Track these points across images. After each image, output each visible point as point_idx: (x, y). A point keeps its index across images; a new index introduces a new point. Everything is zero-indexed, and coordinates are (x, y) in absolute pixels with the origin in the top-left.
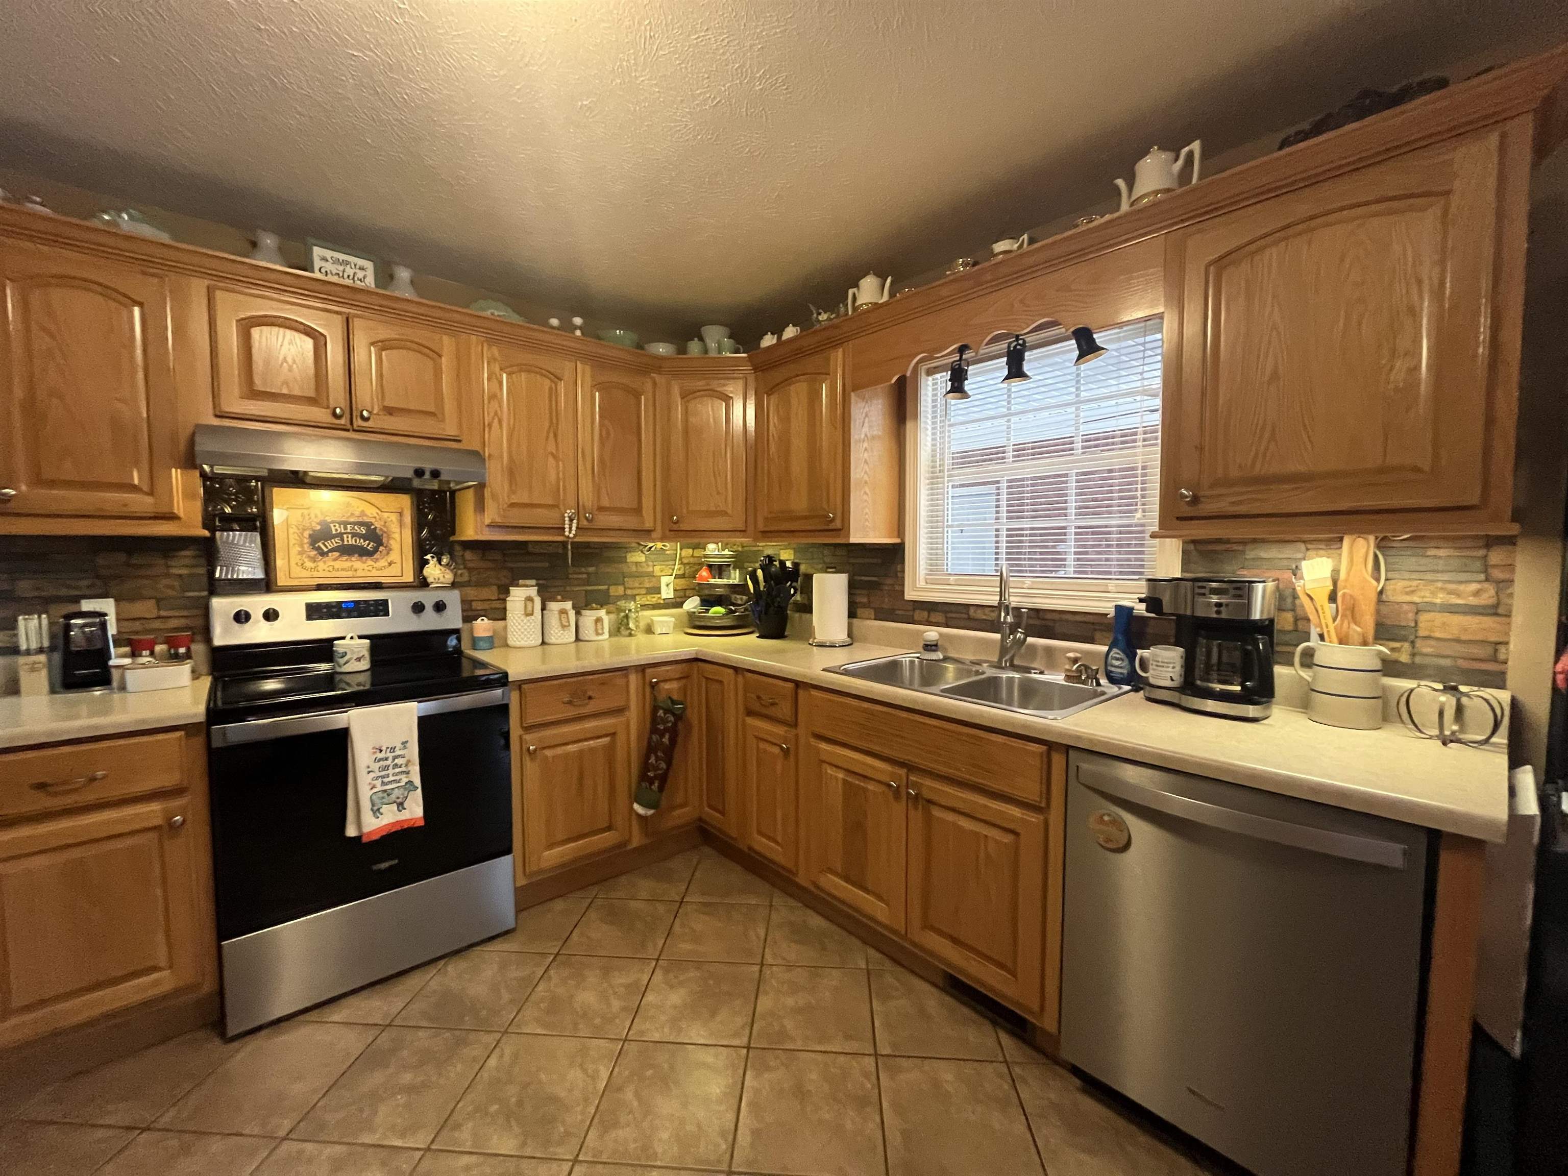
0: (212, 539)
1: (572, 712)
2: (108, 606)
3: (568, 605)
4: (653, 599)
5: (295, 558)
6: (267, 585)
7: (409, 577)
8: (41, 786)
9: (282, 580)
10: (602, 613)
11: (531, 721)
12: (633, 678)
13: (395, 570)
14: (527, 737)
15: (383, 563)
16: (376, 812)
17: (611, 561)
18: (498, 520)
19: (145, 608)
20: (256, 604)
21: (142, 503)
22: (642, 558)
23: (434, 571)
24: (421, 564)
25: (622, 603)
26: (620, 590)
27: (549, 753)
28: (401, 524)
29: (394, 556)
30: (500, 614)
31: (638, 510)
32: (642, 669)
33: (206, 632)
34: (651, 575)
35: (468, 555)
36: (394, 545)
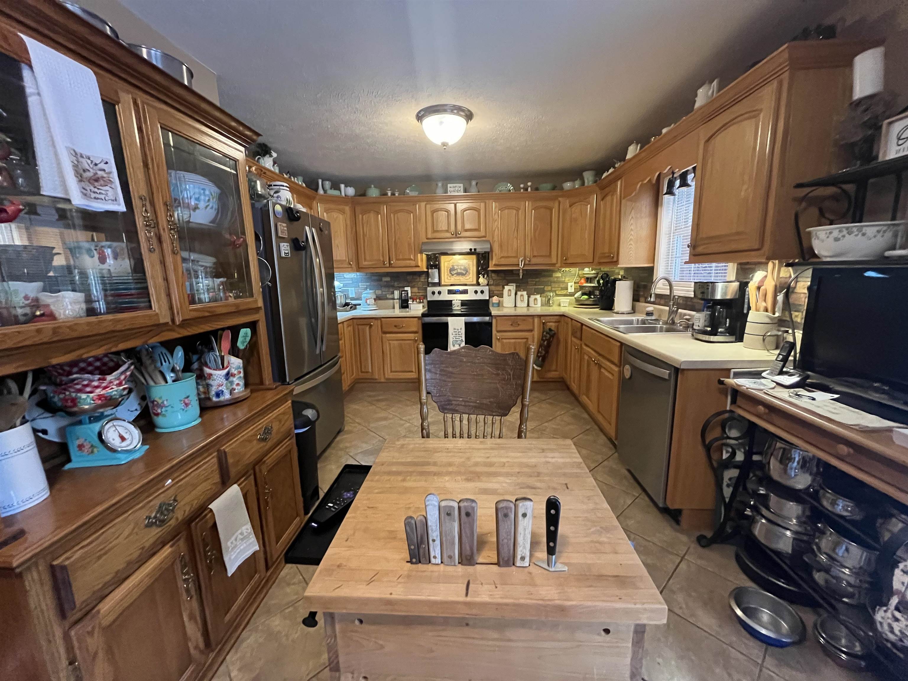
0: (428, 271)
1: (512, 328)
2: (408, 289)
3: (525, 293)
4: (564, 292)
5: (446, 276)
6: (439, 284)
7: (475, 282)
8: (395, 326)
9: (443, 283)
10: (538, 297)
11: (499, 329)
12: (536, 320)
13: (471, 280)
14: (498, 334)
15: (468, 278)
16: (454, 345)
17: (545, 276)
18: (497, 263)
19: (416, 290)
20: (437, 289)
21: (413, 263)
22: (560, 275)
23: (481, 280)
24: (478, 278)
25: (548, 294)
26: (549, 288)
27: (505, 341)
28: (473, 265)
29: (471, 275)
30: (501, 295)
31: (550, 256)
32: (540, 316)
33: (425, 297)
34: (564, 282)
35: (493, 275)
36: (471, 272)
